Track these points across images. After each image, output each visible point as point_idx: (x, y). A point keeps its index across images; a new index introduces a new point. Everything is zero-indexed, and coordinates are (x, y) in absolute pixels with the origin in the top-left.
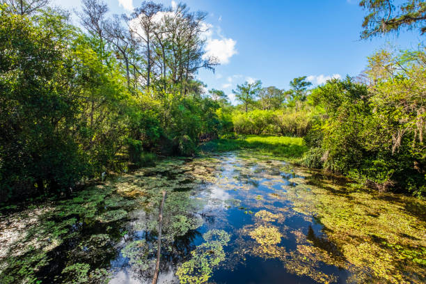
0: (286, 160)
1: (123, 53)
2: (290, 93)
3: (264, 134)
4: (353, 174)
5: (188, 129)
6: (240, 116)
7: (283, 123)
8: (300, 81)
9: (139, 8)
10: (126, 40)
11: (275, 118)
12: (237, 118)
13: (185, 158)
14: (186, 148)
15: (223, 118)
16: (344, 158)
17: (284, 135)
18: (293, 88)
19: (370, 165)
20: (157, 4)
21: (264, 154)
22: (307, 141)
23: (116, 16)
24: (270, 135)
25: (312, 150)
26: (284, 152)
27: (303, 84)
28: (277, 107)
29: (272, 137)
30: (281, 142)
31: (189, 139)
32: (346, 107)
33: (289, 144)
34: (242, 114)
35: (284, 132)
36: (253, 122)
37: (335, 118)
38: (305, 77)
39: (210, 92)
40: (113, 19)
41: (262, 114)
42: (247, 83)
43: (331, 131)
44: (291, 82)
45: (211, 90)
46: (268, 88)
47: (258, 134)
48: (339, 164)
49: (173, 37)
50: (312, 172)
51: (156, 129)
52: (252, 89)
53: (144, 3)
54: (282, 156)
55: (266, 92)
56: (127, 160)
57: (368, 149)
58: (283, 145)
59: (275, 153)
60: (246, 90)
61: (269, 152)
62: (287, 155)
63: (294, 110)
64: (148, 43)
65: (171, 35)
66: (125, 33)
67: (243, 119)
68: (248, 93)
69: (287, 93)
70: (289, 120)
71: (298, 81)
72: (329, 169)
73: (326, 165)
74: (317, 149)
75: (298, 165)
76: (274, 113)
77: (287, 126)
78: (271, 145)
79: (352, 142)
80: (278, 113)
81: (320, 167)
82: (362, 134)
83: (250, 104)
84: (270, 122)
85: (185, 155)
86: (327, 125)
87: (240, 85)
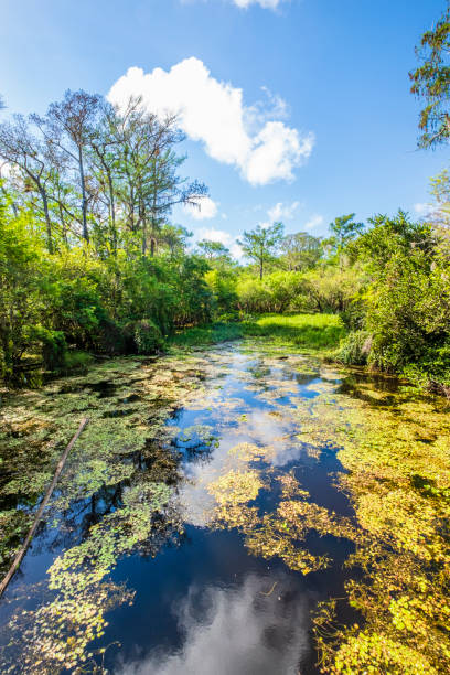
0: (313, 352)
1: (37, 181)
2: (331, 243)
3: (292, 310)
4: (410, 372)
5: (153, 308)
6: (250, 282)
7: (321, 292)
8: (344, 222)
9: (59, 102)
10: (41, 157)
11: (307, 285)
12: (244, 288)
13: (144, 357)
14: (146, 341)
15: (220, 287)
16: (395, 346)
17: (322, 312)
18: (334, 234)
19: (435, 356)
20: (91, 94)
21: (280, 345)
22: (346, 320)
23: (19, 117)
24: (299, 313)
25: (353, 335)
26: (314, 339)
27: (351, 227)
28: (312, 266)
29: (301, 316)
30: (312, 324)
31: (152, 325)
32: (397, 262)
33: (326, 327)
34: (253, 279)
35: (322, 307)
36: (271, 293)
37: (382, 280)
38: (353, 215)
39: (201, 245)
40: (14, 123)
41: (284, 278)
42: (259, 227)
43: (376, 302)
44: (332, 224)
45: (200, 241)
46: (296, 236)
47: (280, 312)
48: (389, 357)
49: (126, 153)
50: (349, 371)
51: (90, 310)
52: (269, 238)
53: (68, 93)
54: (309, 347)
55: (293, 242)
56: (39, 366)
57: (429, 330)
58: (316, 329)
59: (297, 343)
60: (258, 240)
61: (289, 340)
62: (317, 345)
63: (338, 271)
64: (80, 162)
65: (121, 147)
66: (39, 147)
67: (254, 288)
68: (262, 244)
69: (325, 243)
70: (329, 286)
71: (342, 222)
72: (376, 365)
73: (372, 359)
74: (359, 333)
75: (329, 361)
76: (304, 276)
77: (327, 296)
78: (296, 329)
79: (406, 319)
80: (311, 276)
81: (363, 362)
82: (419, 306)
83: (266, 262)
84: (298, 291)
85: (143, 353)
86: (370, 292)
87: (249, 232)
